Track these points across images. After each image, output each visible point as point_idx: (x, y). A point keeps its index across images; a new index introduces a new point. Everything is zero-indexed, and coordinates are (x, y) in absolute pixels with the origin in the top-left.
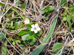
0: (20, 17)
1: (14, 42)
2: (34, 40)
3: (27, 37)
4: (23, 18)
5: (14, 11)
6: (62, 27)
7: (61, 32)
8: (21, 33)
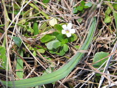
0: (41, 17)
1: (34, 52)
2: (66, 48)
3: (55, 43)
4: (47, 17)
5: (32, 7)
6: (104, 32)
7: (103, 38)
8: (46, 39)
